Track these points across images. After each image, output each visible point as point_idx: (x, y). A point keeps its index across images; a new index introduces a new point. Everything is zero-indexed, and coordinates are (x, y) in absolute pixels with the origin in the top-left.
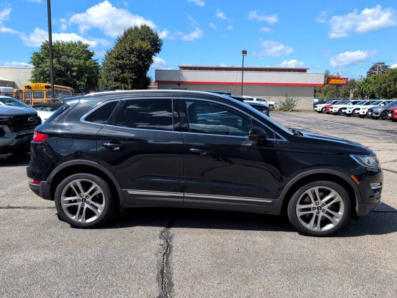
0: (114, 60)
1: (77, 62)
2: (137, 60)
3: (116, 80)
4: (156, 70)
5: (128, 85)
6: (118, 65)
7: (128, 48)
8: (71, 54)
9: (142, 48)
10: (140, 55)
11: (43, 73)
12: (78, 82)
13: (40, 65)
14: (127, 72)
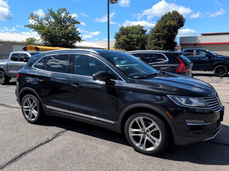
0: (154, 34)
1: (136, 36)
2: (167, 32)
3: (155, 45)
4: (180, 37)
5: (161, 47)
6: (156, 36)
7: (162, 26)
8: (134, 32)
9: (171, 25)
10: (169, 29)
11: (119, 43)
12: (136, 47)
13: (118, 39)
14: (161, 40)
